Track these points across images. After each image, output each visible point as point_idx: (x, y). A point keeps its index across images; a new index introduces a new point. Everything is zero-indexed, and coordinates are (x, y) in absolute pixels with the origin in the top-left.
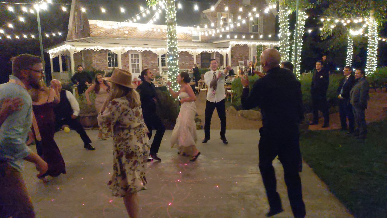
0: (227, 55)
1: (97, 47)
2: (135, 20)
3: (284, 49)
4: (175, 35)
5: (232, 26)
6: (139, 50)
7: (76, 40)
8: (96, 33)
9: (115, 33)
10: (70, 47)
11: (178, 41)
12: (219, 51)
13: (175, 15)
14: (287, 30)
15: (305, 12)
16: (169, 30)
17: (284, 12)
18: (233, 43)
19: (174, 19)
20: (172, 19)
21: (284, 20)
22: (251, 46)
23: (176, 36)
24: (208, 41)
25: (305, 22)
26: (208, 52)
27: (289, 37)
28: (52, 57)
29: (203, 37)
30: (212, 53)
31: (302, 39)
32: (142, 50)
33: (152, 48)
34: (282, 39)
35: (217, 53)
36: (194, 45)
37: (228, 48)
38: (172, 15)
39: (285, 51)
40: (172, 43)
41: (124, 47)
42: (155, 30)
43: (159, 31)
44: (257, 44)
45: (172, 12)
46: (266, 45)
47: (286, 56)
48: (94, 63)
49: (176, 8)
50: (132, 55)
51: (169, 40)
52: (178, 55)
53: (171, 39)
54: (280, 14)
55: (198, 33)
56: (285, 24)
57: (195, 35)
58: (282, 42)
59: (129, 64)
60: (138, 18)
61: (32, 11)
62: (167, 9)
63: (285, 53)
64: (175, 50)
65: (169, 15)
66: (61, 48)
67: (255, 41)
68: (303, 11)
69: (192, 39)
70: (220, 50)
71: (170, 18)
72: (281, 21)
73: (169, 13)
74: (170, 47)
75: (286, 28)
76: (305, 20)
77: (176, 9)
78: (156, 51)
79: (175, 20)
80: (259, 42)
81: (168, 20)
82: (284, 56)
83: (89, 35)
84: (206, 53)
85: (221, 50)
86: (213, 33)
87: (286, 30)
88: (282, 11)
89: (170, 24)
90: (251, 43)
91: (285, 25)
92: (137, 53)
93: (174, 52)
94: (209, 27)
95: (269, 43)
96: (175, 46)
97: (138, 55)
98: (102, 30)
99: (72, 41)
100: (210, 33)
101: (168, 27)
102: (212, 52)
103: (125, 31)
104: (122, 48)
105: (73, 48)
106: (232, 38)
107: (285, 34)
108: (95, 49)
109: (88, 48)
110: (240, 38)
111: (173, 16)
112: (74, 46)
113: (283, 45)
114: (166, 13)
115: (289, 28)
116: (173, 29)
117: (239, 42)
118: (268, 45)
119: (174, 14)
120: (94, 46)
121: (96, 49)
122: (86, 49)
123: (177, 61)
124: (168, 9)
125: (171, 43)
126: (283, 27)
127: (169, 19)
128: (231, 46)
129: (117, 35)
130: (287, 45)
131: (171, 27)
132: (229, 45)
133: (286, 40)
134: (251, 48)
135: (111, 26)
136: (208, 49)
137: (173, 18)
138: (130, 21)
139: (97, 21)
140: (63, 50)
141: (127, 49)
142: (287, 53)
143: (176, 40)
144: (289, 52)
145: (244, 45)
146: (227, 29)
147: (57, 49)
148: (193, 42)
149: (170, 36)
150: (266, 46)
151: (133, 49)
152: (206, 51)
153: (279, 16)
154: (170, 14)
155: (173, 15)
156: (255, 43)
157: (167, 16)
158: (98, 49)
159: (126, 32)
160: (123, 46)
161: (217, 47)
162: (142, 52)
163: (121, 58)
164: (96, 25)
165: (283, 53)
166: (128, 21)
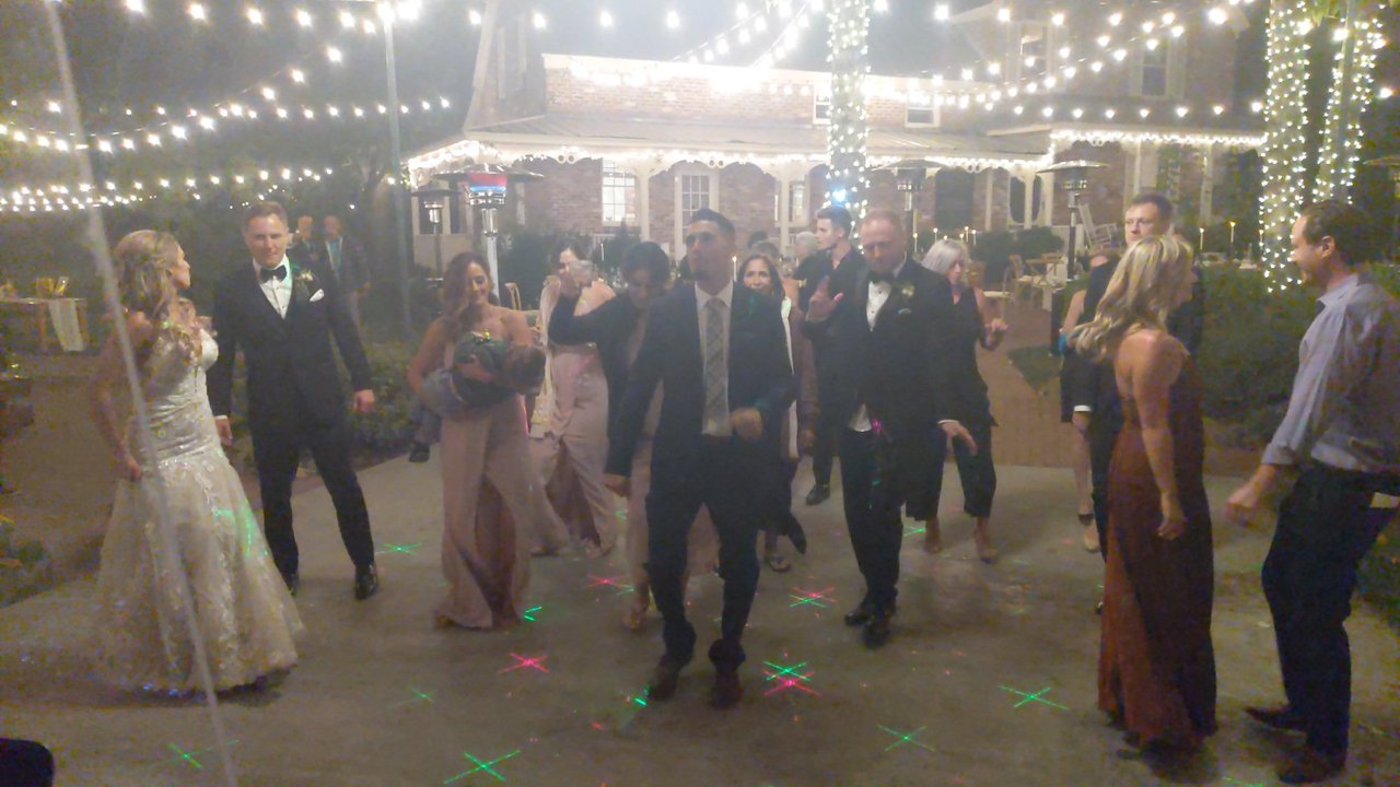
0: (1037, 182)
1: (568, 151)
2: (709, 56)
3: (1286, 163)
4: (858, 108)
5: (1070, 73)
6: (712, 163)
7: (500, 126)
8: (567, 101)
9: (632, 100)
10: (481, 150)
11: (867, 129)
12: (1007, 164)
13: (865, 33)
14: (1299, 89)
15: (1375, 21)
16: (837, 89)
17: (1287, 19)
18: (1067, 135)
19: (859, 48)
20: (851, 48)
21: (1287, 50)
22: (1135, 149)
23: (864, 112)
24: (968, 129)
25: (1373, 57)
26: (966, 167)
27: (1305, 118)
28: (418, 183)
29: (946, 113)
30: (980, 174)
31: (1358, 127)
32: (721, 163)
33: (760, 154)
34: (1275, 124)
35: (1001, 172)
36: (914, 144)
37: (1043, 153)
38: (854, 33)
39: (1287, 169)
40: (846, 136)
41: (661, 152)
42: (773, 90)
43: (788, 91)
44: (1157, 139)
45: (852, 23)
46: (1194, 146)
47: (1292, 189)
48: (555, 206)
49: (868, 7)
50: (685, 179)
51: (836, 127)
52: (868, 182)
53: (845, 121)
54: (1273, 27)
55: (932, 97)
56: (1291, 65)
57: (917, 105)
58: (1275, 134)
59: (673, 211)
60: (723, 46)
61: (369, 28)
62: (835, 14)
63: (1288, 178)
64: (856, 164)
65: (840, 33)
66: (448, 152)
67: (1152, 131)
68: (1367, 18)
69: (906, 119)
70: (1011, 160)
71: (845, 46)
72: (1277, 51)
73: (843, 26)
74: (836, 151)
75: (1297, 82)
76: (1375, 52)
77: (868, 13)
78: (773, 165)
79: (864, 51)
80: (1169, 132)
81: (836, 52)
82: (1283, 191)
83: (543, 109)
84: (958, 171)
85: (1017, 161)
86: (990, 99)
87: (1293, 89)
88: (1281, 14)
89: (842, 67)
90: (1134, 136)
91: (1290, 70)
92: (705, 174)
93: (854, 170)
94: (982, 77)
95: (1207, 138)
96: (859, 146)
97: (706, 180)
98: (587, 90)
99: (488, 130)
100: (980, 98)
101: (836, 77)
102: (981, 170)
103: (666, 94)
104: (654, 155)
105: (490, 152)
106: (1063, 118)
107: (1292, 103)
108: (561, 158)
109: (538, 154)
110: (1093, 119)
111: (856, 38)
112: (492, 145)
113: (1280, 147)
114: (831, 28)
115: (1307, 82)
116: (852, 85)
117: (1088, 134)
118: (1202, 145)
119: (859, 28)
120: (560, 146)
121: (566, 159)
122: (532, 156)
123: (860, 202)
124: (838, 10)
125: (842, 138)
126: (1284, 77)
127: (841, 49)
128: (1058, 147)
129: (636, 107)
130: (1295, 149)
131: (846, 77)
132: (1047, 143)
133: (1294, 126)
134: (1133, 158)
135: (622, 75)
136: (964, 160)
137: (855, 43)
138: (693, 60)
139: (573, 57)
140: (455, 160)
141: (672, 157)
142: (1295, 177)
143: (861, 126)
144: (1303, 175)
145: (1108, 142)
146: (1050, 82)
147: (436, 157)
148: (910, 131)
149: (839, 111)
150: (1196, 150)
151: (690, 159)
152: (959, 165)
153: (1269, 35)
154: (847, 31)
155: (855, 36)
156: (1151, 139)
157: (834, 38)
158: (571, 158)
159: (671, 97)
160: (657, 148)
161: (1002, 151)
162: (721, 170)
163: (650, 190)
164: (567, 72)
165: (1280, 177)
166: (685, 59)
